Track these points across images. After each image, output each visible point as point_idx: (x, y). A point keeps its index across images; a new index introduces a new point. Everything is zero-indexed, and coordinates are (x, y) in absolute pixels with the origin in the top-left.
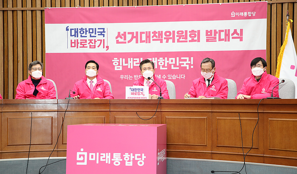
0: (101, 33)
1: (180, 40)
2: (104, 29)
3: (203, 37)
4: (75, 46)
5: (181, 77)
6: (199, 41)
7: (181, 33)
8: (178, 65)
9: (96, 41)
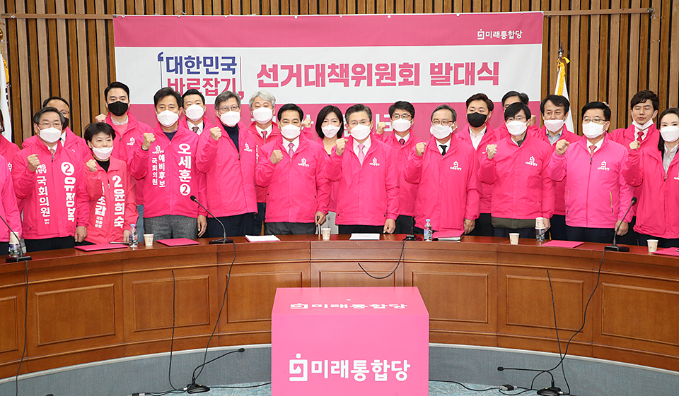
0: (229, 67)
1: (382, 81)
2: (233, 58)
3: (425, 76)
6: (417, 83)
7: (384, 67)
9: (219, 82)
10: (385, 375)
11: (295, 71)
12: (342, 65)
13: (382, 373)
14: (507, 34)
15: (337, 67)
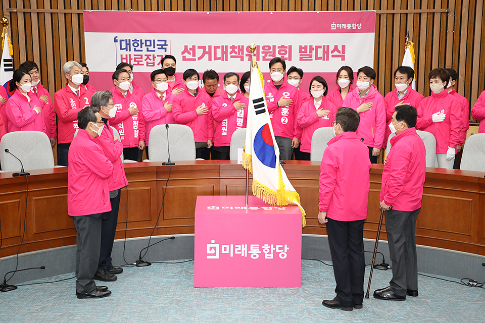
0: (162, 47)
1: (266, 58)
2: (165, 41)
3: (296, 54)
6: (290, 59)
7: (267, 48)
9: (155, 57)
10: (272, 254)
11: (207, 50)
13: (270, 253)
14: (351, 26)
15: (236, 47)
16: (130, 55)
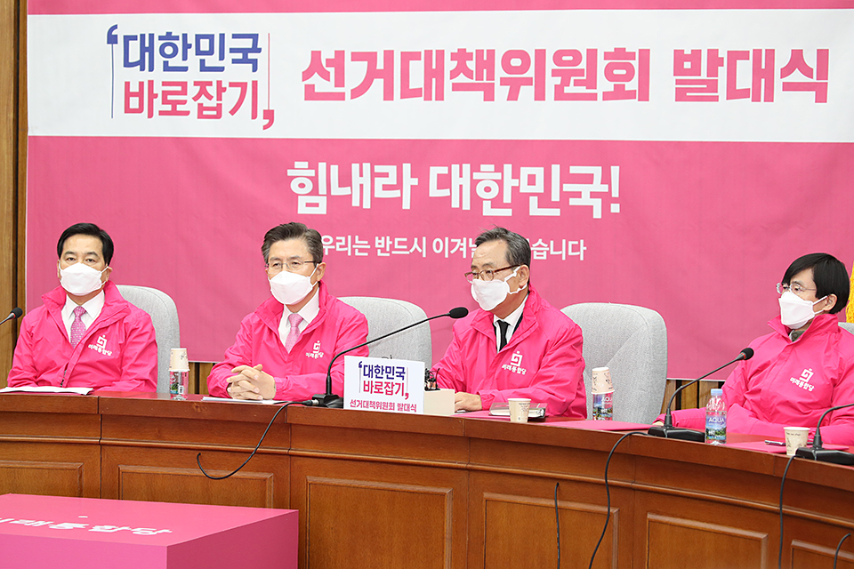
0: (245, 56)
1: (567, 90)
2: (255, 37)
3: (663, 78)
4: (140, 110)
5: (570, 253)
6: (644, 96)
7: (570, 58)
8: (555, 197)
9: (225, 90)
11: (380, 65)
12: (480, 53)
15: (470, 56)
16: (151, 83)
